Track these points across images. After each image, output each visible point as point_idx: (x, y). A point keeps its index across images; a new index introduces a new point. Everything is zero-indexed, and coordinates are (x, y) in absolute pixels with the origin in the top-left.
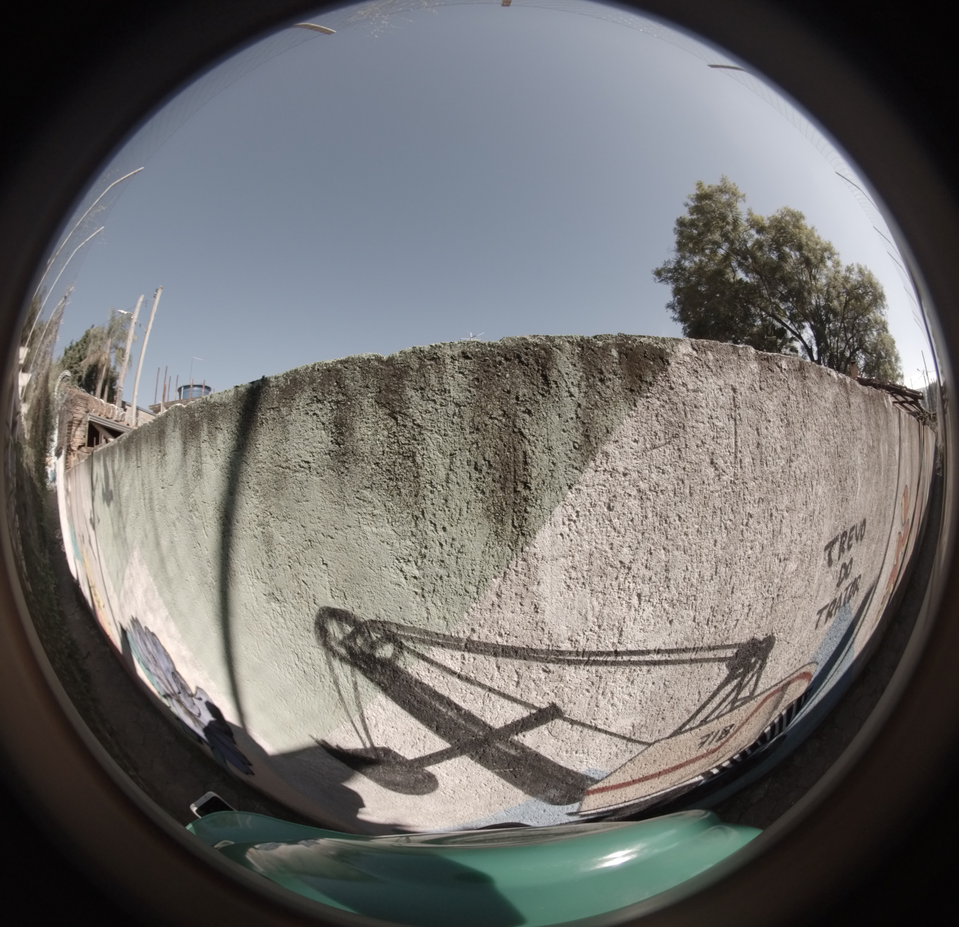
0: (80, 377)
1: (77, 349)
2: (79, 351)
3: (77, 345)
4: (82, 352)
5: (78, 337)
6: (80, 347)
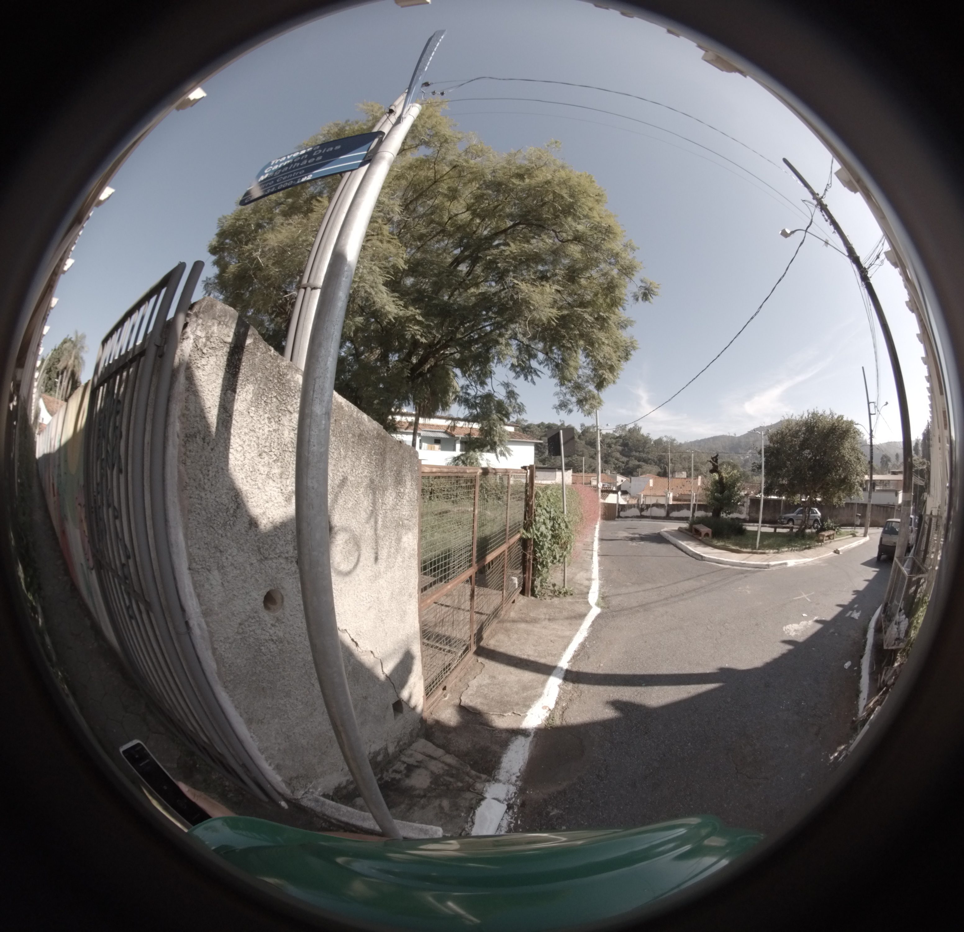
2: (59, 354)
3: (59, 348)
6: (59, 351)
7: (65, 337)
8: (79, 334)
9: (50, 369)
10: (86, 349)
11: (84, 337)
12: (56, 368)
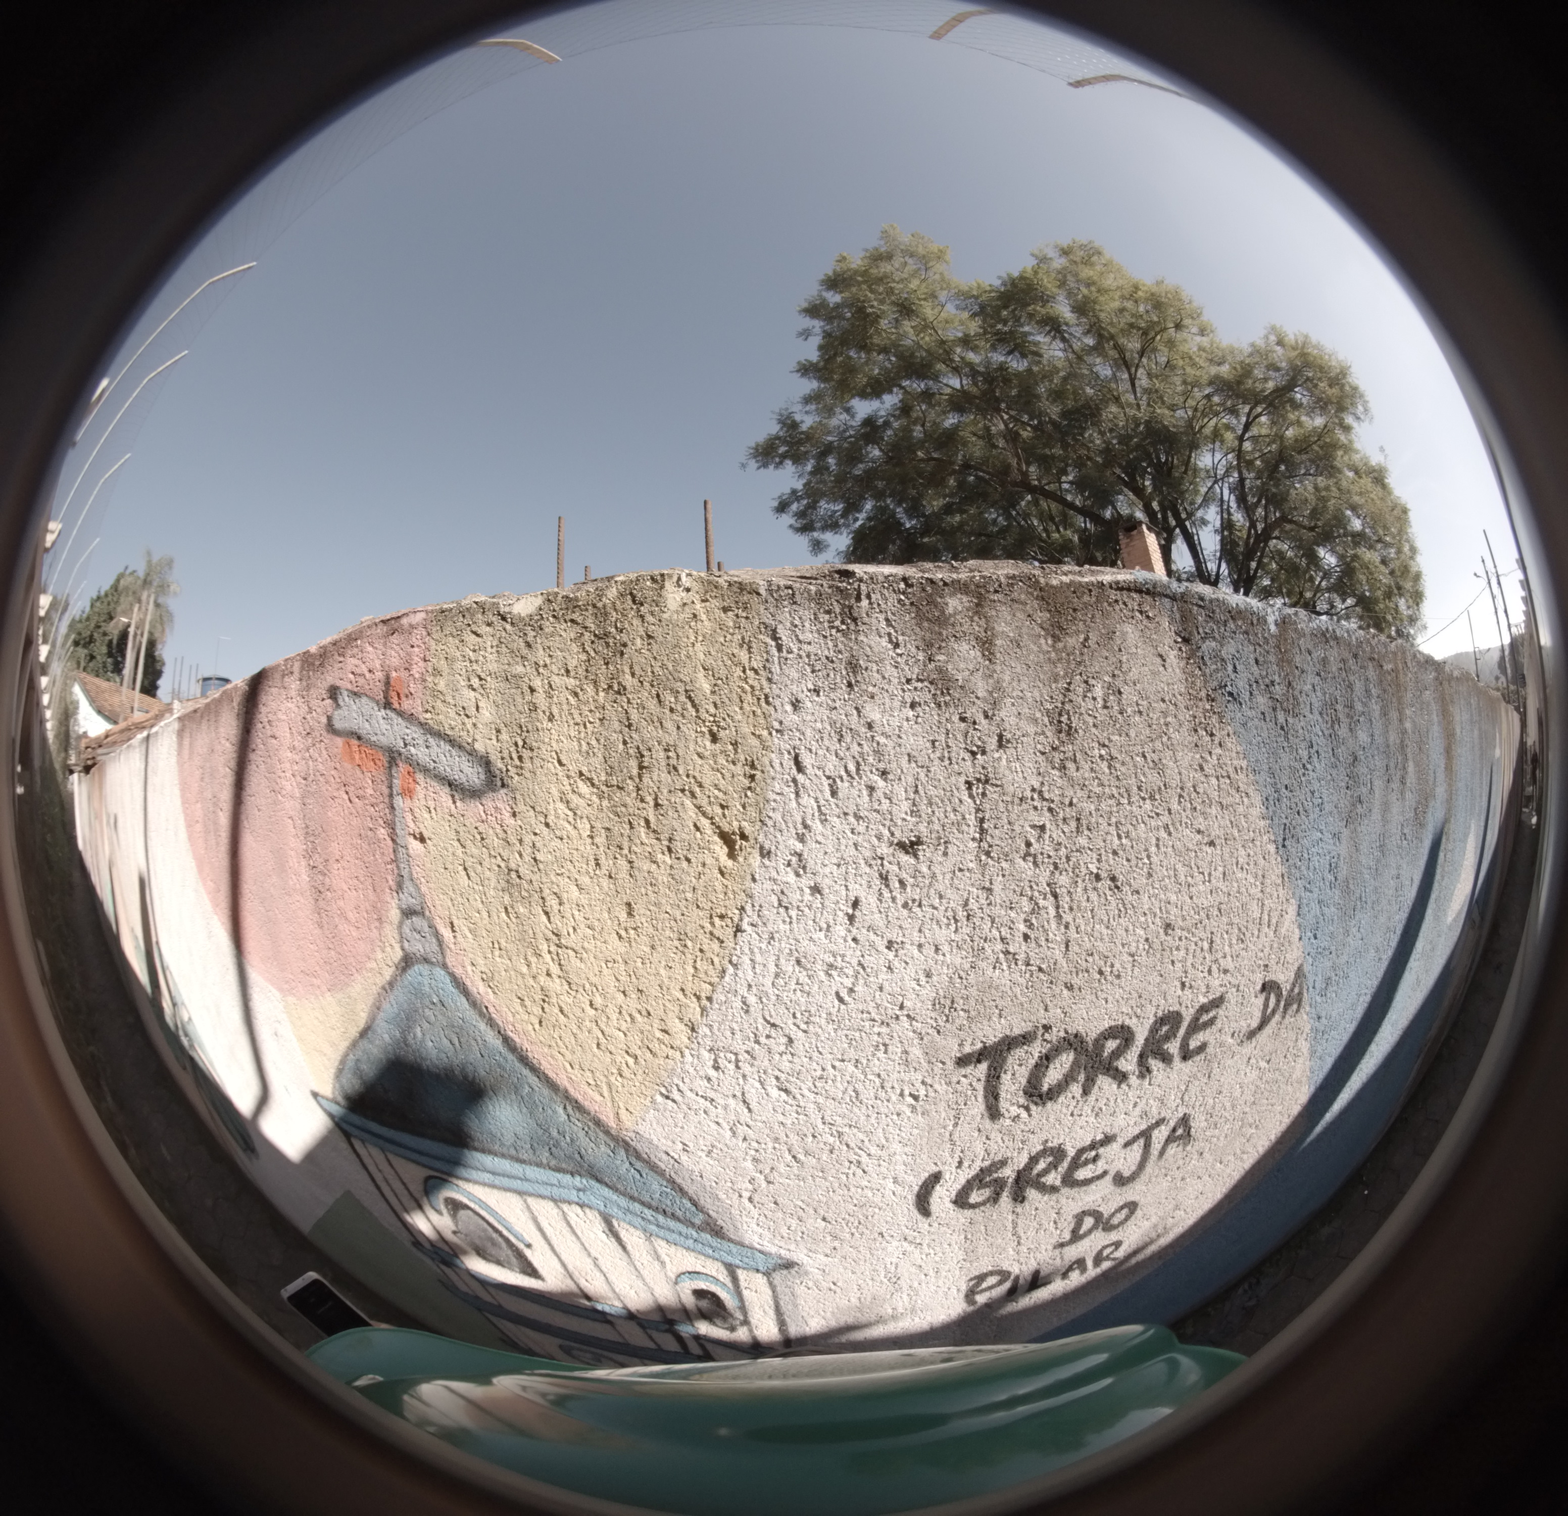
0: (111, 642)
1: (106, 601)
2: (109, 604)
3: (106, 595)
4: (112, 605)
5: (106, 586)
6: (110, 598)
7: (121, 570)
8: (155, 559)
9: (91, 636)
10: (172, 588)
11: (170, 563)
12: (105, 634)
